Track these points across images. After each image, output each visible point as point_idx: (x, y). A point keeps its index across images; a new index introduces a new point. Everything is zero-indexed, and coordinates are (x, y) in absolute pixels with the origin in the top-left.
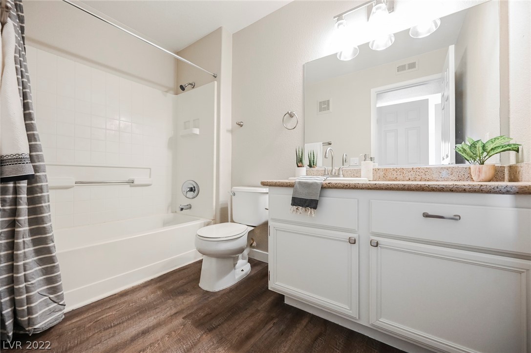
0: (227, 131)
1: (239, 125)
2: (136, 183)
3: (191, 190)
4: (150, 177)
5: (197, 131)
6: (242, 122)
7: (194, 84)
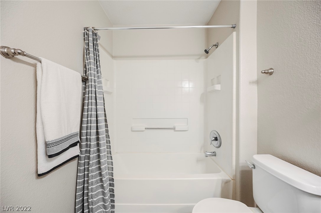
0: (250, 83)
1: (267, 73)
2: (176, 129)
3: (216, 139)
4: (187, 125)
5: (218, 87)
6: (271, 69)
7: (217, 44)
